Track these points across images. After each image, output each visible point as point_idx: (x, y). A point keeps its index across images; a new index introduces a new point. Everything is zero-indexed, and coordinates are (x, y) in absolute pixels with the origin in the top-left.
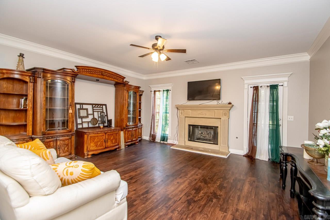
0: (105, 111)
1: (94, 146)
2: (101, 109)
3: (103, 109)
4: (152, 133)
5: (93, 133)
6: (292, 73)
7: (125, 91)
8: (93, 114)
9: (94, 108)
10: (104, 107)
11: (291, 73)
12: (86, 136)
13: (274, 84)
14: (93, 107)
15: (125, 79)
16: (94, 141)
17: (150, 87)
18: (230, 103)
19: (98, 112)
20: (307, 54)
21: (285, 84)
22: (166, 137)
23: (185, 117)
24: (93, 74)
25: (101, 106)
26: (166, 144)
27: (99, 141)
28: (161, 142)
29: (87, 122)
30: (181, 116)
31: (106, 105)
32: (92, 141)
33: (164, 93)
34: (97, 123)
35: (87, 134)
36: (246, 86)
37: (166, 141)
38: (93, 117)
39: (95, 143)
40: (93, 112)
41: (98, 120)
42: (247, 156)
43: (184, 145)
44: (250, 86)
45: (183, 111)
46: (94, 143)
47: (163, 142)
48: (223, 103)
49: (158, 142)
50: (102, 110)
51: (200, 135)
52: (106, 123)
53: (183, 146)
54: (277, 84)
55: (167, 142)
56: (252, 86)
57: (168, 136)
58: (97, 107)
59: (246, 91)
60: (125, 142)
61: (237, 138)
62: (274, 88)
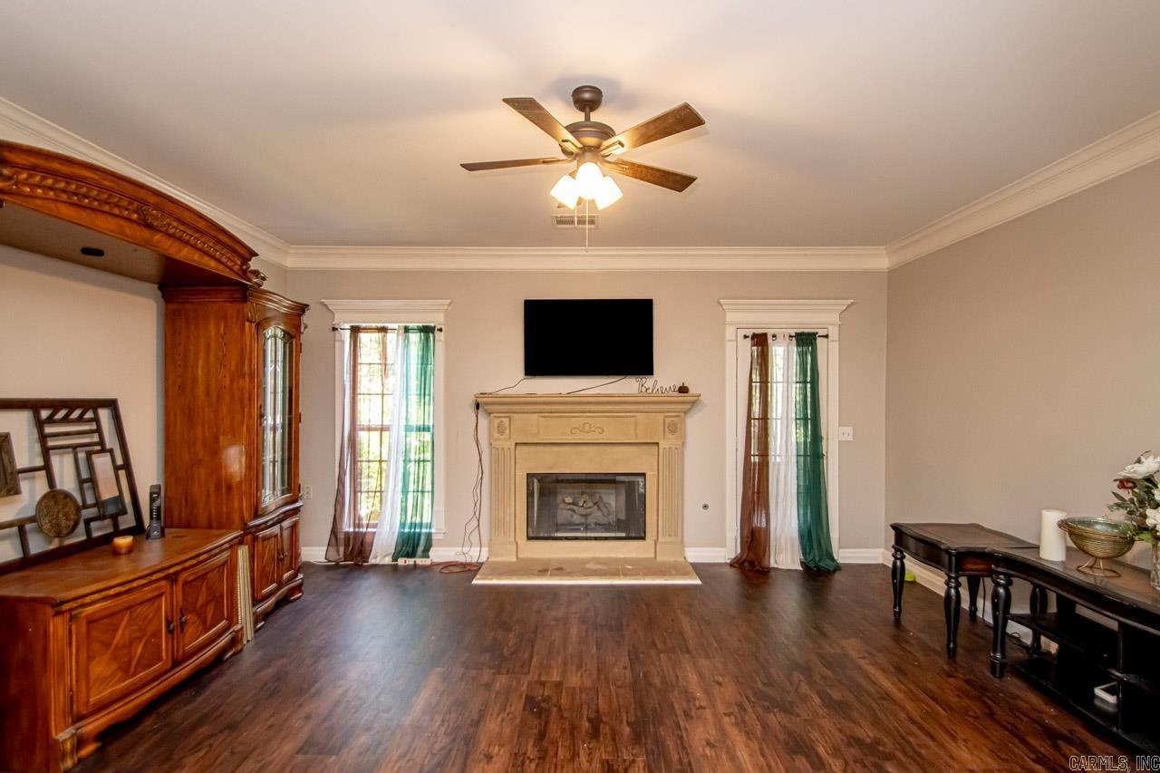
0: (111, 440)
1: (109, 673)
2: (92, 432)
3: (99, 431)
4: (347, 527)
5: (104, 594)
6: (852, 303)
7: (247, 324)
8: (47, 467)
9: (48, 430)
10: (104, 414)
11: (849, 302)
12: (57, 627)
13: (806, 331)
14: (40, 424)
15: (253, 258)
16: (107, 646)
17: (326, 306)
18: (683, 390)
19: (74, 447)
20: (884, 252)
21: (833, 333)
22: (423, 538)
23: (516, 444)
24: (93, 210)
25: (89, 415)
26: (426, 568)
27: (138, 634)
28: (401, 562)
29: (10, 525)
30: (497, 440)
31: (112, 405)
32: (96, 646)
33: (407, 339)
34: (76, 524)
35: (65, 607)
36: (730, 332)
37: (423, 557)
38: (47, 490)
39: (115, 658)
40: (46, 452)
41: (80, 503)
42: (737, 564)
43: (514, 559)
44: (742, 332)
45: (506, 421)
46: (106, 657)
47: (410, 561)
48: (658, 387)
49: (383, 566)
50: (96, 438)
51: (570, 512)
52: (125, 513)
53: (510, 564)
54: (815, 331)
55: (428, 557)
56: (749, 333)
57: (433, 530)
58: (65, 420)
59: (730, 347)
60: (256, 601)
61: (705, 507)
62: (806, 340)
